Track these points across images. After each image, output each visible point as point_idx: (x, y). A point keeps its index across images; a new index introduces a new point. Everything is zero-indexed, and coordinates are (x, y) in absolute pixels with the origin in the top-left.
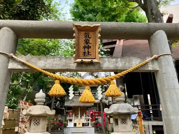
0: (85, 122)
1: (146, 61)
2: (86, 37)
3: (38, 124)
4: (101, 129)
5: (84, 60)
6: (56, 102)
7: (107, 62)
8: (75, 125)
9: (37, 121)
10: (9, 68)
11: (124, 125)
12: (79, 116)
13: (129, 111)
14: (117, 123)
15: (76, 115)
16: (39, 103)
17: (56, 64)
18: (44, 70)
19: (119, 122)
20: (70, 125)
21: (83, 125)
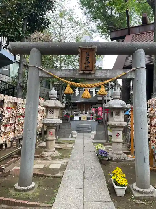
0: (89, 117)
1: (126, 72)
2: (87, 55)
3: (52, 113)
4: (102, 122)
5: (85, 71)
6: (63, 98)
7: (100, 73)
8: (80, 118)
9: (51, 111)
10: (39, 76)
11: (117, 117)
12: (84, 112)
13: (121, 106)
14: (112, 115)
15: (81, 111)
16: (52, 98)
17: (68, 74)
18: (60, 77)
19: (114, 114)
20: (76, 118)
21: (88, 119)
